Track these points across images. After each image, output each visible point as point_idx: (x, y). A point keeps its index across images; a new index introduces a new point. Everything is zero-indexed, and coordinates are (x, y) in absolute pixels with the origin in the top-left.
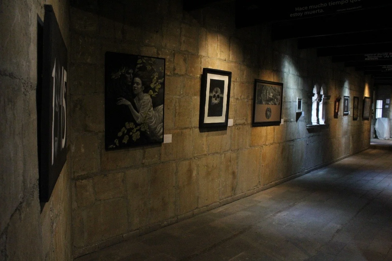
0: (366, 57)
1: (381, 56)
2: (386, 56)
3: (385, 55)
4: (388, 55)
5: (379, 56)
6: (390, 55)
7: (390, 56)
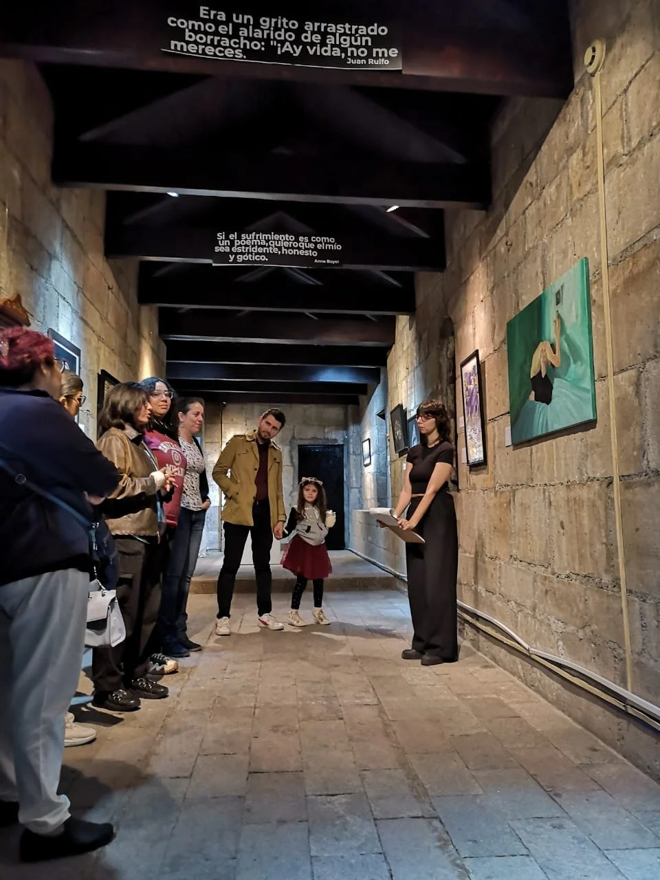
0: (179, 34)
1: (260, 40)
2: (287, 47)
3: (283, 43)
4: (297, 42)
5: (251, 39)
6: (305, 44)
7: (304, 51)
